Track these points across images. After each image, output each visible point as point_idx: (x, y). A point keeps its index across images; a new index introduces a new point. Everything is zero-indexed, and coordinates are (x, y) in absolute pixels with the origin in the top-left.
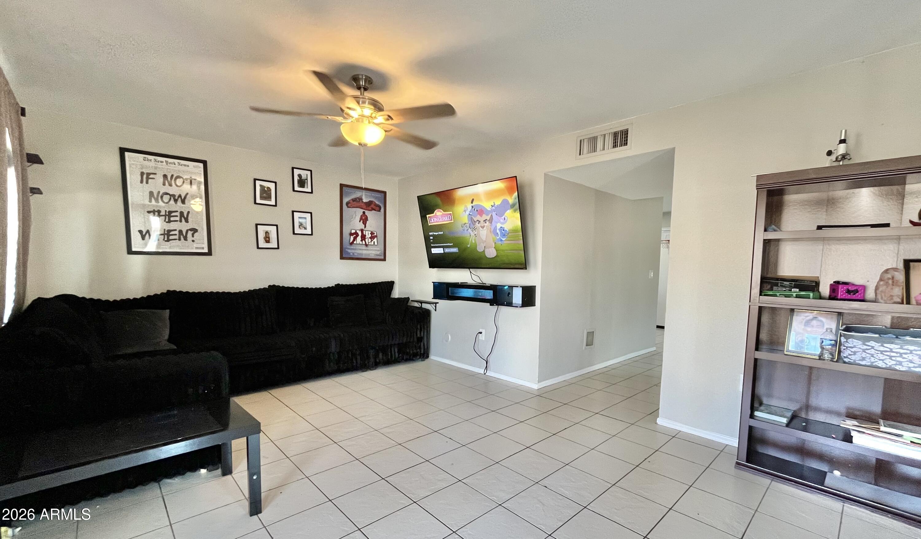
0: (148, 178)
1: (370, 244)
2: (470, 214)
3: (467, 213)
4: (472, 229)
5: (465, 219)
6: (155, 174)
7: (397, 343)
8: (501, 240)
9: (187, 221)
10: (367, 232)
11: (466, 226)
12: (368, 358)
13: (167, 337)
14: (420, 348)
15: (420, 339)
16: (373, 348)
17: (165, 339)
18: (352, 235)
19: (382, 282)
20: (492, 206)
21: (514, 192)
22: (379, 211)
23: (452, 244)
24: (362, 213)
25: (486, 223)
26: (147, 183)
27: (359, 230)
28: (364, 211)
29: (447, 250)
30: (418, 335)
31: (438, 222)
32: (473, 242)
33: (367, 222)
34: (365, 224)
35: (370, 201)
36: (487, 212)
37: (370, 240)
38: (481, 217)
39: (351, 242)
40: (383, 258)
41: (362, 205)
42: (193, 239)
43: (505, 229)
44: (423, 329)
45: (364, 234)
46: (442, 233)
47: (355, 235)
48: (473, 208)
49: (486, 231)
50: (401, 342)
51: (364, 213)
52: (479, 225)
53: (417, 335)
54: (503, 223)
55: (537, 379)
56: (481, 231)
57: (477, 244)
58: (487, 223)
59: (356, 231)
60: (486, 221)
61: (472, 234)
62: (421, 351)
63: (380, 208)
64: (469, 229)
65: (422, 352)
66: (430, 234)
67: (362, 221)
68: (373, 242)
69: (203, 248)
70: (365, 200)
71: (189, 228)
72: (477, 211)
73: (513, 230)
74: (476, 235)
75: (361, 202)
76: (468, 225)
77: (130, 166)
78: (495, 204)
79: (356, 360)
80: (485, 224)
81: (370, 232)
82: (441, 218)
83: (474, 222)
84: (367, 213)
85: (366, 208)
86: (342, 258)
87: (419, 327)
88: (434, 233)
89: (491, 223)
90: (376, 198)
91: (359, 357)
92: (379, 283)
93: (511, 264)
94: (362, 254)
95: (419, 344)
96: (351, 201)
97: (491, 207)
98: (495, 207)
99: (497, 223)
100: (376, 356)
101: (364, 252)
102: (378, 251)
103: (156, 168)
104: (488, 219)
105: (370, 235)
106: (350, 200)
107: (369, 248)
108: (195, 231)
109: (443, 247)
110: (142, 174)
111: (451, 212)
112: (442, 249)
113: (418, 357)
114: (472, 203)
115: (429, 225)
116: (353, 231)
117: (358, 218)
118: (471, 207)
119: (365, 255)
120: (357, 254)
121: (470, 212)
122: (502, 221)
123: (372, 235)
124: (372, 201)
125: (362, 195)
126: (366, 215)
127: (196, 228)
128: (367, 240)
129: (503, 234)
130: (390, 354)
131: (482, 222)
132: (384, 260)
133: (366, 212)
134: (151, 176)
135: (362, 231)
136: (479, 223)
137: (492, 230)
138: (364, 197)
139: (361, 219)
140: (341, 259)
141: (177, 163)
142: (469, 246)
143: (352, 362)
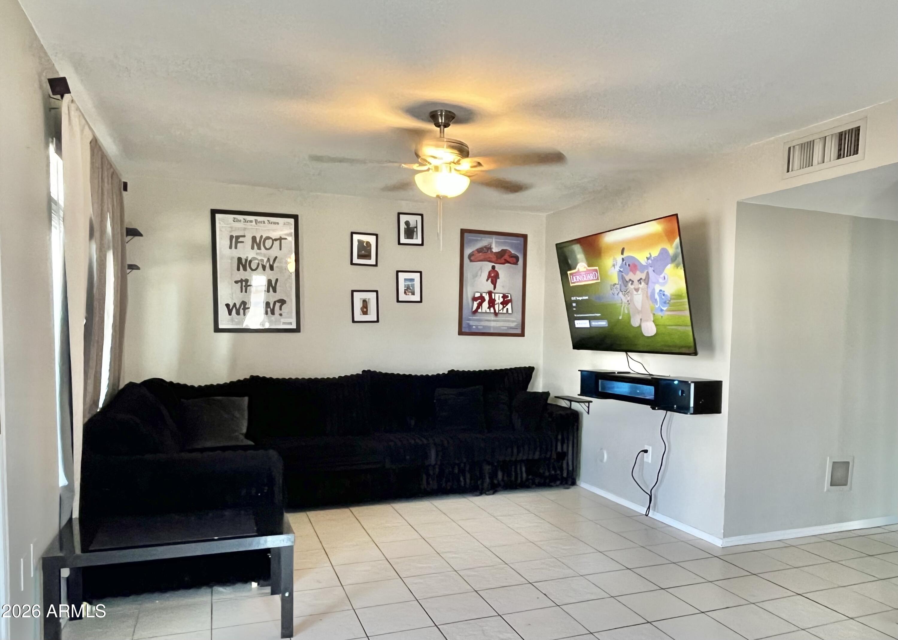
0: (237, 242)
1: (501, 312)
2: (620, 271)
3: (617, 268)
4: (624, 292)
5: (614, 278)
6: (244, 236)
7: (525, 458)
8: (662, 310)
9: (275, 291)
10: (497, 295)
11: (616, 288)
12: (482, 477)
13: (244, 430)
14: (561, 470)
15: (562, 456)
16: (489, 463)
17: (242, 432)
18: (476, 301)
19: (516, 369)
20: (648, 259)
21: (674, 238)
22: (516, 263)
23: (600, 315)
24: (490, 268)
25: (640, 283)
26: (236, 248)
27: (486, 293)
28: (493, 264)
29: (595, 323)
30: (559, 449)
31: (582, 281)
32: (626, 312)
33: (498, 280)
34: (494, 283)
35: (502, 250)
36: (643, 268)
37: (501, 306)
38: (635, 274)
39: (474, 309)
40: (519, 331)
41: (491, 256)
42: (281, 312)
43: (666, 293)
44: (566, 441)
45: (493, 298)
46: (587, 298)
47: (480, 301)
48: (624, 262)
49: (641, 296)
50: (530, 458)
51: (493, 267)
52: (632, 287)
53: (556, 448)
54: (663, 284)
55: (723, 531)
56: (634, 296)
57: (631, 315)
58: (643, 283)
59: (481, 295)
60: (641, 281)
61: (625, 300)
62: (562, 474)
63: (517, 258)
64: (621, 293)
65: (565, 475)
66: (573, 298)
67: (490, 279)
68: (505, 309)
69: (291, 324)
70: (495, 249)
71: (276, 300)
72: (629, 265)
73: (675, 295)
74: (629, 302)
75: (489, 252)
76: (618, 286)
77: (221, 230)
78: (651, 256)
79: (465, 479)
80: (640, 286)
81: (502, 295)
82: (585, 276)
83: (625, 282)
84: (498, 267)
85: (497, 260)
86: (461, 333)
87: (560, 437)
88: (578, 298)
89: (647, 284)
90: (511, 245)
91: (468, 476)
92: (511, 369)
93: (675, 346)
94: (489, 327)
95: (560, 464)
96: (476, 252)
97: (646, 259)
98: (651, 260)
99: (655, 283)
100: (493, 475)
101: (493, 324)
102: (513, 321)
103: (245, 229)
104: (644, 278)
105: (501, 300)
106: (473, 252)
107: (500, 317)
108: (282, 302)
109: (590, 319)
110: (231, 237)
111: (597, 268)
112: (588, 321)
113: (558, 483)
114: (622, 253)
115: (571, 285)
116: (478, 295)
117: (485, 275)
118: (622, 260)
119: (494, 328)
120: (481, 327)
121: (620, 267)
122: (661, 280)
123: (504, 300)
124: (506, 250)
125: (492, 243)
126: (496, 271)
127: (284, 299)
128: (496, 307)
129: (664, 301)
130: (513, 474)
131: (636, 282)
132: (522, 335)
133: (496, 265)
134: (241, 239)
135: (490, 293)
136: (632, 284)
137: (649, 294)
138: (493, 246)
139: (489, 276)
140: (459, 334)
141: (266, 222)
142: (620, 318)
143: (459, 481)
